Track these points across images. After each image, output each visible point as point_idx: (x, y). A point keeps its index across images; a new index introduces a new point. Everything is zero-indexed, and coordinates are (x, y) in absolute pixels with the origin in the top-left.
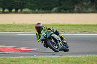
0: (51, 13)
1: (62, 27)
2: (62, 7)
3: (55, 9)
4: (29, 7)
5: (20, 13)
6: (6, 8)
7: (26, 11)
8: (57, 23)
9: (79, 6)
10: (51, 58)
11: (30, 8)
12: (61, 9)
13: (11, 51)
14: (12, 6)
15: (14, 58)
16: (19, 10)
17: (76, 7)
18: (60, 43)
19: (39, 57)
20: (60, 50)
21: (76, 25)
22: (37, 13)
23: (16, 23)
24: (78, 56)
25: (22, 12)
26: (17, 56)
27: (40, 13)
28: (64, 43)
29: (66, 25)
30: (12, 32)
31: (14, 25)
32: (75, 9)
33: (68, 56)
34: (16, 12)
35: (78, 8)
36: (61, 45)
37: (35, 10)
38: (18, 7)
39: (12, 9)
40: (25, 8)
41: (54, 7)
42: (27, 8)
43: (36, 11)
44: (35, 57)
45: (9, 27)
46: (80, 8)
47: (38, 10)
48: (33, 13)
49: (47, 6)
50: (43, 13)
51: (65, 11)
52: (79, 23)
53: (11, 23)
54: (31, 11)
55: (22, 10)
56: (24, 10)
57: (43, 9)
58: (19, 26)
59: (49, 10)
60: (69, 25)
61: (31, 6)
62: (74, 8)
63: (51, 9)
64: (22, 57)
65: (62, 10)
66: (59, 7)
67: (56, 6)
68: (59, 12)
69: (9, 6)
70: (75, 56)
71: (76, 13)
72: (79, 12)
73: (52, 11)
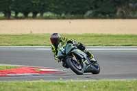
0: (83, 18)
1: (100, 39)
2: (99, 10)
3: (89, 13)
4: (53, 10)
5: (39, 18)
6: (20, 12)
7: (48, 15)
8: (91, 32)
9: (122, 9)
10: (83, 83)
11: (54, 12)
12: (98, 12)
13: (27, 72)
14: (28, 8)
15: (31, 83)
16: (38, 15)
17: (119, 10)
18: (86, 61)
19: (66, 81)
20: (85, 72)
21: (119, 36)
22: (64, 18)
23: (33, 33)
24: (122, 80)
25: (42, 18)
26: (35, 79)
27: (68, 19)
28: (92, 62)
29: (105, 36)
30: (28, 45)
31: (30, 36)
32: (118, 13)
33: (108, 80)
34: (34, 17)
35: (122, 12)
36: (87, 65)
37: (61, 15)
38: (36, 10)
39: (28, 13)
40: (46, 11)
41: (87, 10)
42: (50, 11)
43: (63, 15)
44: (61, 82)
45: (24, 38)
46: (124, 12)
47: (65, 14)
48: (58, 18)
49: (77, 9)
50: (71, 18)
51: (103, 16)
52: (123, 33)
53: (28, 33)
54: (56, 15)
55: (42, 14)
56: (45, 15)
57: (72, 13)
58: (38, 37)
59: (81, 14)
60: (109, 36)
61: (55, 8)
62: (116, 12)
63: (84, 13)
64: (42, 81)
65: (99, 15)
66: (95, 10)
67: (91, 8)
68: (95, 16)
69: (24, 9)
70: (117, 80)
71: (118, 18)
72: (123, 17)
73: (85, 16)
